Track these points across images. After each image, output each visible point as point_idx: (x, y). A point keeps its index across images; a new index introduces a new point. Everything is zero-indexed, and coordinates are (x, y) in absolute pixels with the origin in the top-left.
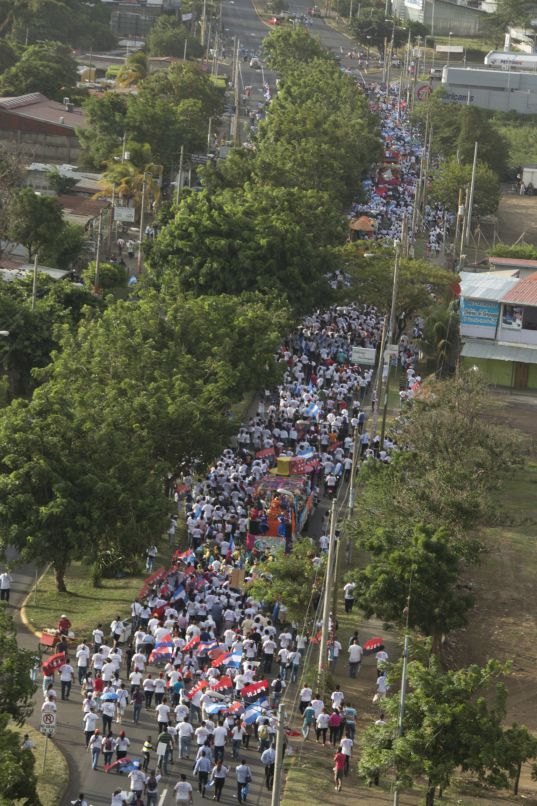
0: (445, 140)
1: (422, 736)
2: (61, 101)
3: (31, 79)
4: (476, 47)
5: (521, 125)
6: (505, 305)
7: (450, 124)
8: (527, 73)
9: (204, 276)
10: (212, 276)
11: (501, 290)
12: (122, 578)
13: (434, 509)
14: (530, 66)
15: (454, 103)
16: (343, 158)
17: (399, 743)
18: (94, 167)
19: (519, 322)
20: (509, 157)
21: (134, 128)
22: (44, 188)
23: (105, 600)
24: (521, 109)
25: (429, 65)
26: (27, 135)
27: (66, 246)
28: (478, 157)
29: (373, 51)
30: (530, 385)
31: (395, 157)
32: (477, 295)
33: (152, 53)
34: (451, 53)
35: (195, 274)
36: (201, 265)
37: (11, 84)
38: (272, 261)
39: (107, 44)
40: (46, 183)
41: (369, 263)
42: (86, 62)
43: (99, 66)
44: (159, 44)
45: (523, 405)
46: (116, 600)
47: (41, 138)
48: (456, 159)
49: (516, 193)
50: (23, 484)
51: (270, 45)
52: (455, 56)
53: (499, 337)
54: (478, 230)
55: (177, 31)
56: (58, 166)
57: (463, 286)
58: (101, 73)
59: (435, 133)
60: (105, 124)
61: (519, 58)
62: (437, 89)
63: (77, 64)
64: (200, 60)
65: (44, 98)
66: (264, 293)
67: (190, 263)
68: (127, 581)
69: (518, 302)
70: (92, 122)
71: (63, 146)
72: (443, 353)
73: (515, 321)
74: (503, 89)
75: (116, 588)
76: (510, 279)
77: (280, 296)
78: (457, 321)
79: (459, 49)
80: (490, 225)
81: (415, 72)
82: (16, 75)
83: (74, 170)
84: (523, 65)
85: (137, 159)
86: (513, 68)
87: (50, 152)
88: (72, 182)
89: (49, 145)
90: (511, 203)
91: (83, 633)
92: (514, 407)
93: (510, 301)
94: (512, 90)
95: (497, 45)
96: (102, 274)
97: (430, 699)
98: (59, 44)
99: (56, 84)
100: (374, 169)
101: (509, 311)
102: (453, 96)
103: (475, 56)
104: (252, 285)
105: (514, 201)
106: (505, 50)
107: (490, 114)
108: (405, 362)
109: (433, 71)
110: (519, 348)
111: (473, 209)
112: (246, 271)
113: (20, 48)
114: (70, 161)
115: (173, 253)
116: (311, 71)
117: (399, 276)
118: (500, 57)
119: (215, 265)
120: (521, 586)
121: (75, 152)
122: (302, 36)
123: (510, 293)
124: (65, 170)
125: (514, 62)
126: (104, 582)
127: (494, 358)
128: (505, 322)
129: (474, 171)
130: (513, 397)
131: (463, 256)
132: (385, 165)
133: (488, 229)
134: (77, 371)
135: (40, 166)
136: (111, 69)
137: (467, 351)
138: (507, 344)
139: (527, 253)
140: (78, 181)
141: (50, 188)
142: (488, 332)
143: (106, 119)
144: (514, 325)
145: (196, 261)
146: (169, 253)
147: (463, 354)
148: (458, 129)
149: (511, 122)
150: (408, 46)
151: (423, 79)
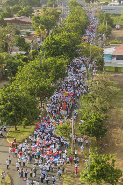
0: (101, 20)
1: (94, 173)
2: (28, 17)
3: (23, 13)
4: (107, 2)
5: (116, 16)
6: (113, 55)
7: (102, 17)
8: (116, 6)
9: (52, 52)
10: (53, 52)
11: (112, 52)
12: (30, 125)
13: (97, 109)
14: (117, 5)
15: (103, 13)
16: (81, 25)
17: (88, 175)
18: (34, 30)
19: (116, 58)
20: (113, 23)
21: (42, 22)
22: (25, 34)
23: (26, 132)
24: (116, 13)
25: (99, 6)
26: (22, 24)
27: (26, 47)
28: (107, 23)
29: (88, 4)
30: (118, 71)
31: (92, 24)
32: (107, 53)
33: (48, 6)
34: (103, 3)
35: (50, 52)
36: (51, 50)
37: (19, 14)
38: (65, 49)
39: (40, 5)
40: (25, 33)
41: (85, 48)
42: (36, 9)
43: (38, 10)
44: (49, 5)
45: (117, 76)
46: (28, 132)
47: (25, 24)
48: (103, 24)
49: (115, 29)
50: (5, 108)
51: (69, 4)
52: (103, 4)
53: (112, 62)
54: (108, 38)
55: (52, 2)
56: (27, 30)
57: (104, 52)
58: (38, 11)
59: (99, 19)
60: (36, 21)
61: (115, 3)
62: (100, 10)
63: (33, 10)
64: (57, 7)
65: (25, 17)
66: (64, 55)
67: (49, 50)
68: (31, 126)
69: (115, 54)
70: (33, 21)
71: (29, 26)
72: (101, 65)
73: (115, 58)
74: (112, 10)
75: (29, 128)
76: (113, 49)
77: (67, 56)
78: (103, 59)
79: (104, 3)
80: (110, 37)
81: (96, 7)
82: (20, 13)
83: (31, 31)
84: (116, 5)
85: (42, 28)
86: (114, 5)
87: (26, 27)
88: (30, 33)
89: (26, 26)
90: (114, 32)
91: (20, 142)
92: (115, 76)
93: (114, 54)
94: (114, 10)
95: (111, 1)
96: (33, 53)
97: (96, 163)
98: (30, 6)
99: (28, 14)
100: (88, 27)
101: (114, 56)
102: (103, 12)
103: (107, 4)
104: (62, 54)
105: (115, 31)
106: (112, 2)
107: (110, 14)
108: (93, 67)
109: (99, 7)
110: (116, 64)
111: (107, 34)
112: (60, 51)
113: (23, 7)
114: (30, 29)
115: (46, 48)
116: (76, 8)
117: (91, 50)
118: (111, 3)
119: (54, 50)
120: (118, 120)
121: (31, 27)
122: (75, 2)
123: (114, 53)
124: (29, 31)
125: (114, 4)
126: (26, 127)
127: (111, 66)
128: (113, 59)
129: (106, 26)
130: (115, 74)
131: (104, 44)
132: (90, 26)
133: (109, 38)
134: (21, 78)
135: (24, 30)
136: (40, 10)
137: (106, 65)
138: (113, 63)
139: (117, 43)
140: (31, 32)
141: (26, 34)
142: (110, 61)
143: (36, 20)
144: (115, 59)
145: (50, 50)
146: (45, 48)
147: (104, 66)
148: (104, 18)
149: (114, 16)
150: (95, 2)
151: (98, 8)
